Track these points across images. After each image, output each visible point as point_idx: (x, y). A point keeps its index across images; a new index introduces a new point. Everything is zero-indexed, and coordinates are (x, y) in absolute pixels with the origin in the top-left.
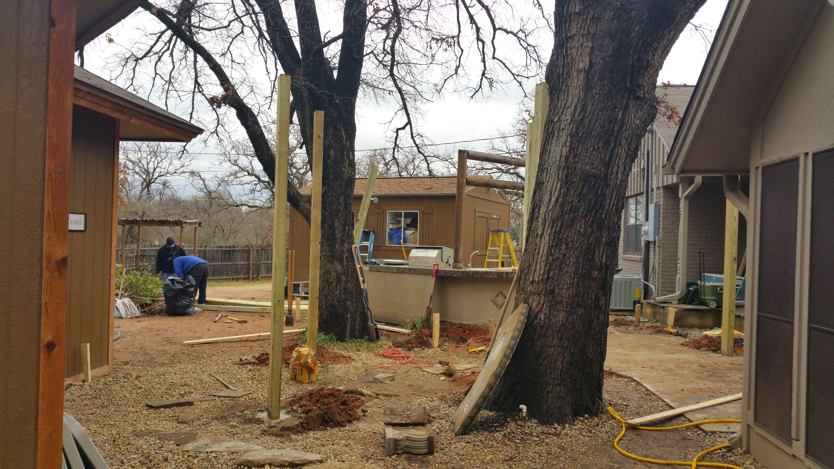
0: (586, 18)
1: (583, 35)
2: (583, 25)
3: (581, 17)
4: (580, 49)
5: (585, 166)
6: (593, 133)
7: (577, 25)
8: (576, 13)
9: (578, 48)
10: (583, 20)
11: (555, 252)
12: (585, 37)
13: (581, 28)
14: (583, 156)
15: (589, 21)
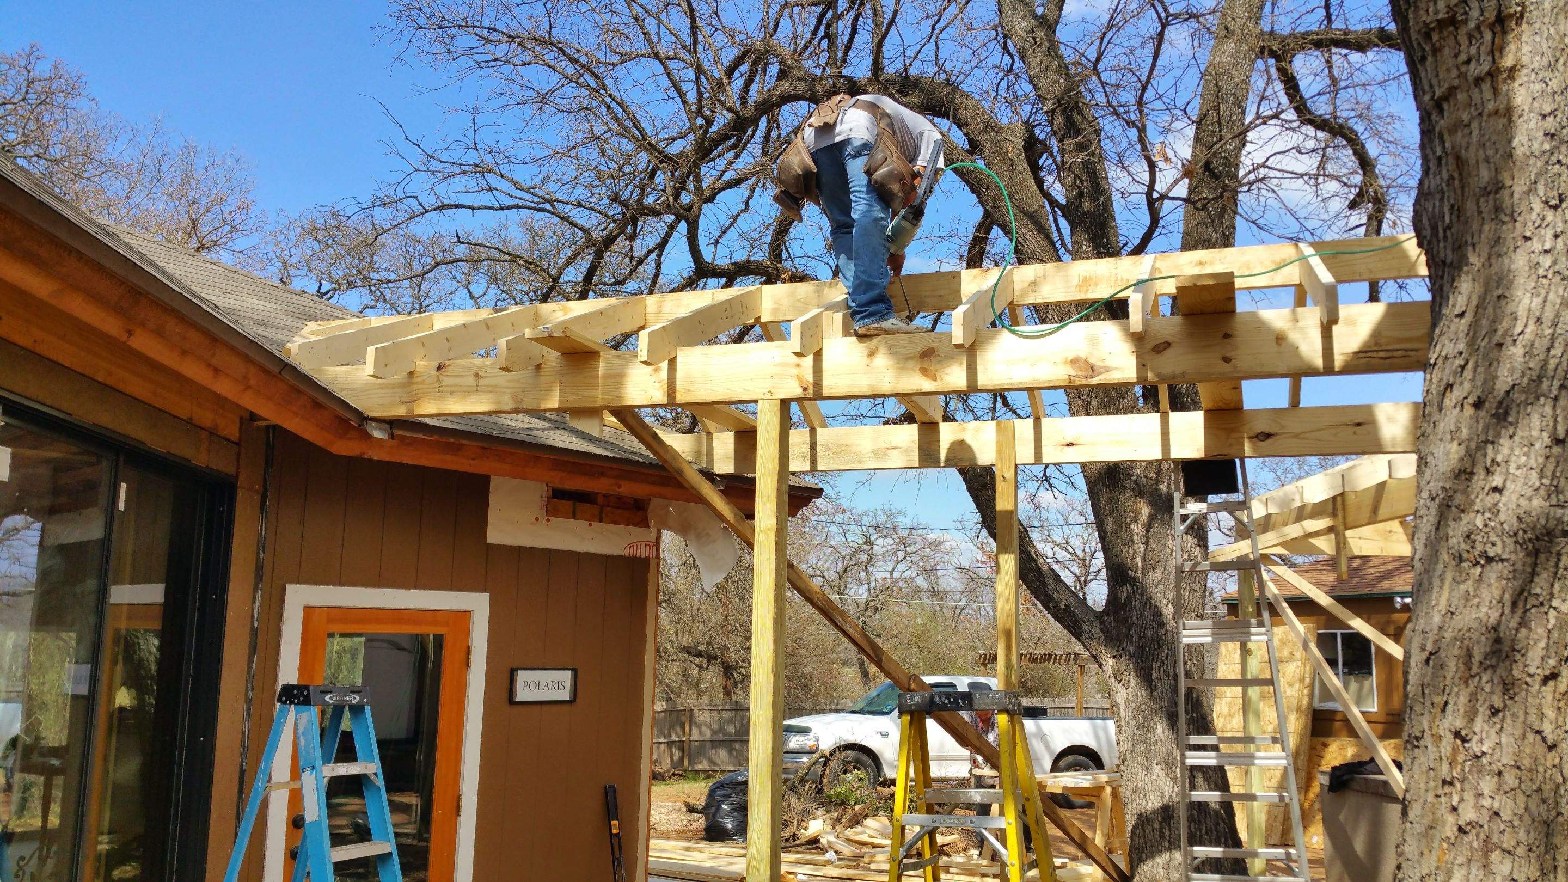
0: (1478, 28)
1: (1478, 81)
2: (1473, 51)
3: (1463, 31)
4: (1475, 125)
5: (1530, 499)
6: (1546, 384)
7: (1456, 56)
8: (1442, 24)
9: (1468, 125)
10: (1470, 37)
11: (1462, 800)
12: (1486, 86)
13: (1468, 62)
14: (1518, 468)
15: (1488, 36)
